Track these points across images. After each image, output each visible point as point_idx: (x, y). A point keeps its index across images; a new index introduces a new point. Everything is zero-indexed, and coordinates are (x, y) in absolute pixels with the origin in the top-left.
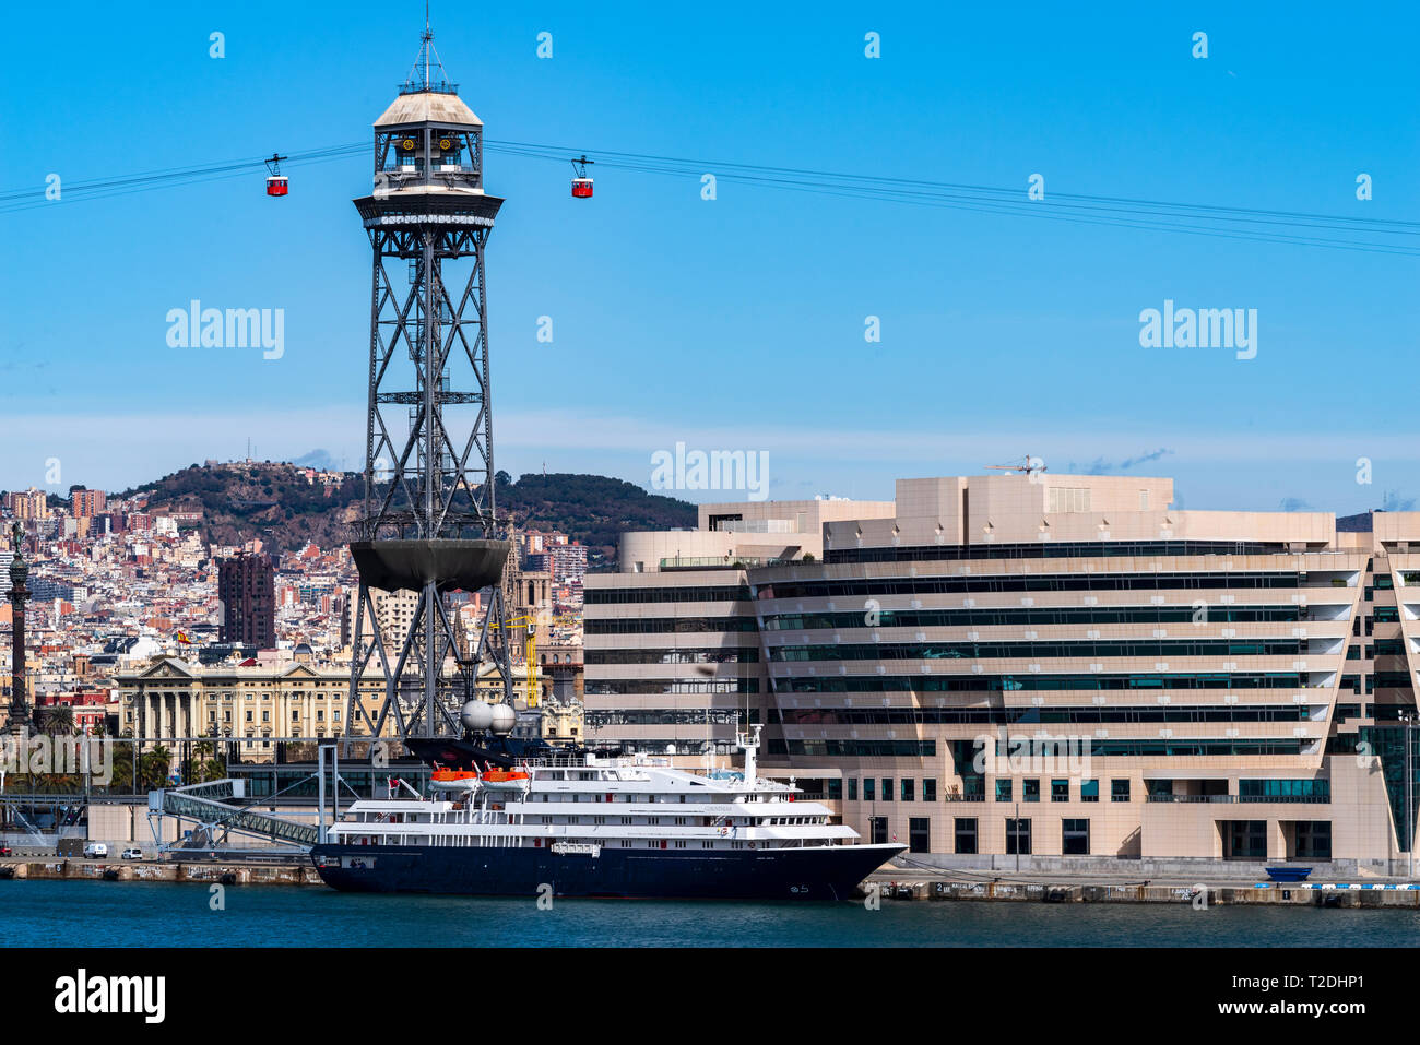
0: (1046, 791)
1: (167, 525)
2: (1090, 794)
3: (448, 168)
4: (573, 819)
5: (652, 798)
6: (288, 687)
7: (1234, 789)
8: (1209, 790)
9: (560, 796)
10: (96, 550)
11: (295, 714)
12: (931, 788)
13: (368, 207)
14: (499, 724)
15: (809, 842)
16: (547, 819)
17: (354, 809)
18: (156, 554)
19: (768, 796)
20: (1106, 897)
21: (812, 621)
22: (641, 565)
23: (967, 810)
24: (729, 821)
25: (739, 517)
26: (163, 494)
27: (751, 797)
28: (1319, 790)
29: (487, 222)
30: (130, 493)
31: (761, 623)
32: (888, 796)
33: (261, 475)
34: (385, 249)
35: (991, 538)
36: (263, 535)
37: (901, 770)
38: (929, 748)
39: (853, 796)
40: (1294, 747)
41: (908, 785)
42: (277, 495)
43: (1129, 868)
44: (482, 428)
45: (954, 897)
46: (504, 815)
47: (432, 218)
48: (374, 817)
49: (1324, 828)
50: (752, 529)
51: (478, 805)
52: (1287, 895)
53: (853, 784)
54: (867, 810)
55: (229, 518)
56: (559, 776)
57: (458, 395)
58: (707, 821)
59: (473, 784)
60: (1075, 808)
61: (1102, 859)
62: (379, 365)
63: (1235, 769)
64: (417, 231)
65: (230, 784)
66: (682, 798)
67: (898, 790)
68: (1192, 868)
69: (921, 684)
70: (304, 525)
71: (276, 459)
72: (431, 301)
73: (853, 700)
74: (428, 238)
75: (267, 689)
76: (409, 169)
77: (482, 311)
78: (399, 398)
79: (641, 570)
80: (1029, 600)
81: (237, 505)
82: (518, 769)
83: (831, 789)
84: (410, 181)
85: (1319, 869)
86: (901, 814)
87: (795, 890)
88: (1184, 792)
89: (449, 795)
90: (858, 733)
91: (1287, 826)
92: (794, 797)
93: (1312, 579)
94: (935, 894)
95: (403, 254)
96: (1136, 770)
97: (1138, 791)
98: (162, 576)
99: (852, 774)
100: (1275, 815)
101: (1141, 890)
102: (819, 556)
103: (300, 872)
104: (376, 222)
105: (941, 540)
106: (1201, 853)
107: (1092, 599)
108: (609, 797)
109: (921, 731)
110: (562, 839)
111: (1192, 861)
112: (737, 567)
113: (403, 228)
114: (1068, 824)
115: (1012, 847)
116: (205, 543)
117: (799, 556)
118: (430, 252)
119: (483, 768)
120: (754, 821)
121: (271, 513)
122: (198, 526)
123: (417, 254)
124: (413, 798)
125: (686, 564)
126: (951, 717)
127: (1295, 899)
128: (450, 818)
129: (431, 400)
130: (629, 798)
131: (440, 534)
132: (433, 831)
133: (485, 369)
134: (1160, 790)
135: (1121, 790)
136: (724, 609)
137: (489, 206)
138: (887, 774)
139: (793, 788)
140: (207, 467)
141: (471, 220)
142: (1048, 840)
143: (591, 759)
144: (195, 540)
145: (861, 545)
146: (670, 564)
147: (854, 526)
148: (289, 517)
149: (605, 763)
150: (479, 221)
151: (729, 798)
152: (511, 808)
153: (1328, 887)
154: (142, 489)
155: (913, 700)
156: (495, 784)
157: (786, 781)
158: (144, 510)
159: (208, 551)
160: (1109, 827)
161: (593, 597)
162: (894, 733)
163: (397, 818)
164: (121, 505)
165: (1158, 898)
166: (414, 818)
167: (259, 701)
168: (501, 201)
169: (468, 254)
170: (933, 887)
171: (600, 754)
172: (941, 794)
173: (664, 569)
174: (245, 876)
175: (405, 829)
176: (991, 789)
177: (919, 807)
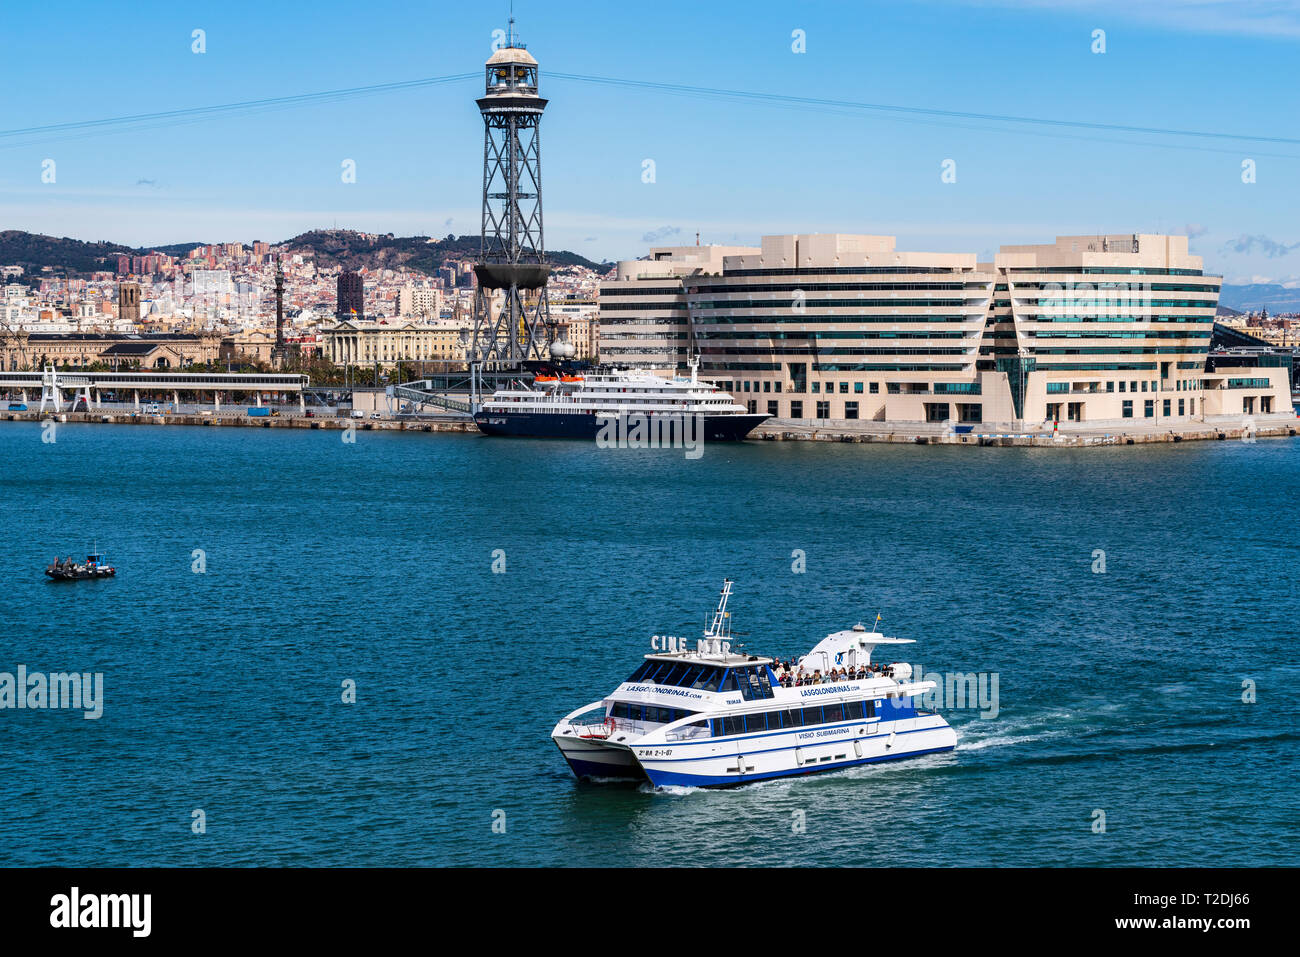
0: (837, 388)
1: (298, 258)
2: (859, 390)
3: (522, 85)
4: (606, 401)
5: (646, 391)
6: (403, 334)
7: (931, 388)
8: (918, 388)
9: (600, 389)
10: (266, 270)
11: (407, 347)
12: (779, 386)
13: (483, 104)
14: (568, 354)
15: (724, 413)
16: (593, 400)
17: (495, 395)
18: (293, 272)
19: (703, 390)
20: (873, 440)
21: (718, 305)
22: (628, 277)
23: (797, 397)
24: (684, 402)
25: (670, 254)
26: (296, 244)
27: (695, 390)
28: (975, 388)
29: (541, 111)
30: (280, 244)
31: (690, 305)
32: (757, 389)
33: (341, 236)
34: (491, 124)
35: (810, 265)
36: (342, 263)
37: (763, 377)
38: (778, 367)
39: (739, 390)
40: (959, 367)
41: (767, 385)
42: (348, 245)
43: (879, 425)
44: (538, 211)
45: (795, 440)
46: (571, 398)
47: (515, 109)
48: (506, 399)
49: (978, 407)
50: (678, 260)
51: (558, 393)
52: (965, 440)
53: (739, 383)
54: (747, 396)
55: (326, 256)
56: (600, 379)
57: (527, 195)
58: (673, 402)
59: (556, 383)
60: (851, 396)
61: (866, 421)
62: (488, 180)
63: (931, 378)
64: (507, 115)
65: (425, 383)
66: (661, 391)
67: (762, 387)
68: (912, 426)
69: (774, 335)
70: (360, 259)
71: (347, 229)
72: (514, 148)
73: (739, 343)
74: (513, 119)
75: (394, 335)
76: (503, 85)
77: (537, 154)
78: (498, 196)
79: (628, 280)
80: (830, 295)
81: (330, 249)
82: (578, 376)
83: (727, 386)
84: (504, 91)
85: (976, 426)
86: (763, 399)
87: (717, 436)
88: (905, 389)
89: (543, 389)
90: (741, 359)
91: (959, 406)
92: (715, 390)
93: (969, 285)
94: (786, 438)
95: (499, 126)
96: (882, 378)
97: (883, 388)
98: (297, 282)
99: (738, 379)
100: (953, 400)
101: (891, 437)
102: (721, 274)
103: (464, 425)
104: (488, 111)
105: (785, 265)
106: (916, 418)
107: (861, 295)
108: (624, 390)
109: (774, 359)
110: (601, 410)
111: (911, 422)
112: (677, 278)
113: (500, 114)
114: (848, 404)
115: (820, 415)
116: (316, 267)
117: (702, 273)
118: (513, 126)
119: (561, 376)
120: (697, 402)
121: (345, 253)
122: (312, 259)
123: (505, 127)
124: (526, 390)
125: (651, 277)
126: (789, 351)
127: (969, 442)
128: (544, 399)
129: (514, 197)
130: (634, 390)
131: (519, 262)
132: (537, 406)
133: (539, 182)
134: (893, 388)
135: (874, 387)
136: (672, 298)
137: (542, 103)
138: (756, 379)
139: (714, 386)
140: (316, 232)
141: (533, 110)
142: (838, 411)
143: (615, 371)
144: (311, 265)
145: (743, 268)
146: (642, 277)
147: (740, 259)
148: (354, 255)
149: (622, 373)
150: (537, 110)
151: (684, 391)
152: (575, 395)
153: (986, 436)
154: (286, 242)
155: (770, 343)
156: (568, 383)
157: (711, 383)
158: (287, 252)
159: (317, 270)
160: (869, 406)
161: (604, 292)
162: (760, 359)
163: (517, 399)
164: (277, 250)
165: (900, 441)
166: (526, 399)
167: (390, 340)
168: (547, 101)
169: (531, 126)
170: (784, 434)
171: (619, 369)
172: (783, 389)
173: (639, 279)
174: (435, 427)
175: (521, 405)
176: (809, 387)
177: (773, 395)
